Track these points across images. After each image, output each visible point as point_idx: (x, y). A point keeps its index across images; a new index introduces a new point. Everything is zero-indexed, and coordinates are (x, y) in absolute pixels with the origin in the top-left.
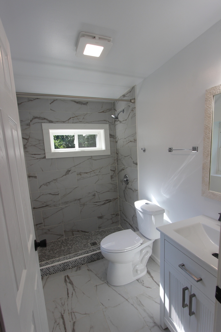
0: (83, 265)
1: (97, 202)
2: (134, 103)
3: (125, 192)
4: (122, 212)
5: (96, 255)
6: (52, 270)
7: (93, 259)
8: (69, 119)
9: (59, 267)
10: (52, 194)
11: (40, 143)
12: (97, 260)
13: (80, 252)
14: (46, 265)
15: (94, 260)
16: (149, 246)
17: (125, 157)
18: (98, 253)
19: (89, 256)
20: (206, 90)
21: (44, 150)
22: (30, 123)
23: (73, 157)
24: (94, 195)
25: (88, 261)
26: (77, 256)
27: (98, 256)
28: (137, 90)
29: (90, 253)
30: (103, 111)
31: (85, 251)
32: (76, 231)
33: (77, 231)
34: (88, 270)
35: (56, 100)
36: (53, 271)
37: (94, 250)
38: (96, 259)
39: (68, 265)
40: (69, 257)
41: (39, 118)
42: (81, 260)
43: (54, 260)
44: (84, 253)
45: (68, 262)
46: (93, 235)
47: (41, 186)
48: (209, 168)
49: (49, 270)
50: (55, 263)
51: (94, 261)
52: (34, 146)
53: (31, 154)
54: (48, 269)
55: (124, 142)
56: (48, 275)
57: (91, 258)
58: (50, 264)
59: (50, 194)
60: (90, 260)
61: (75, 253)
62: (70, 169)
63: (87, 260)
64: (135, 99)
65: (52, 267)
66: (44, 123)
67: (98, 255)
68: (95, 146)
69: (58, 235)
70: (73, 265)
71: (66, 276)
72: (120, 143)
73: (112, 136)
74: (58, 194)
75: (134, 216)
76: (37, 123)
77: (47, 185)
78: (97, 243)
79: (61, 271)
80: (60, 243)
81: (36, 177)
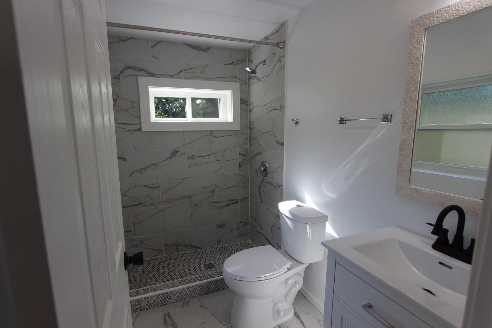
0: (192, 297)
1: (216, 202)
2: (284, 48)
3: (261, 188)
4: (255, 220)
5: (214, 284)
6: (145, 303)
7: (209, 289)
8: (179, 73)
9: (156, 300)
10: (148, 187)
11: (133, 107)
12: (214, 292)
13: (189, 278)
14: (135, 296)
15: (210, 291)
16: (298, 273)
17: (264, 133)
18: (217, 281)
19: (203, 284)
20: (413, 21)
21: (140, 118)
22: (119, 75)
23: (183, 131)
24: (213, 191)
25: (201, 293)
26: (185, 284)
27: (217, 285)
28: (289, 28)
29: (205, 280)
30: (232, 63)
31: (197, 276)
32: (182, 246)
33: (184, 246)
34: (201, 306)
35: (162, 41)
36: (147, 305)
37: (211, 276)
38: (213, 290)
39: (170, 297)
40: (172, 285)
41: (134, 68)
42: (189, 290)
43: (148, 289)
44: (196, 280)
45: (170, 292)
46: (208, 252)
47: (132, 174)
48: (412, 148)
49: (139, 304)
50: (150, 293)
51: (209, 293)
52: (125, 110)
53: (119, 123)
54: (139, 301)
55: (263, 110)
56: (139, 311)
57: (206, 288)
58: (141, 295)
59: (145, 186)
60: (204, 290)
61: (182, 279)
62: (177, 150)
63: (200, 291)
64: (284, 42)
65: (145, 298)
66: (142, 76)
67: (216, 283)
68: (217, 117)
69: (154, 250)
70: (177, 297)
71: (167, 314)
72: (257, 112)
73: (244, 101)
74: (158, 187)
75: (274, 225)
76: (130, 75)
77: (141, 172)
78: (215, 265)
79: (158, 306)
80: (158, 263)
81: (126, 158)
